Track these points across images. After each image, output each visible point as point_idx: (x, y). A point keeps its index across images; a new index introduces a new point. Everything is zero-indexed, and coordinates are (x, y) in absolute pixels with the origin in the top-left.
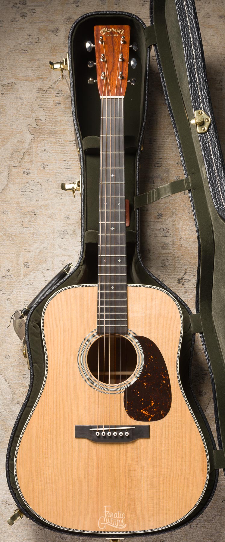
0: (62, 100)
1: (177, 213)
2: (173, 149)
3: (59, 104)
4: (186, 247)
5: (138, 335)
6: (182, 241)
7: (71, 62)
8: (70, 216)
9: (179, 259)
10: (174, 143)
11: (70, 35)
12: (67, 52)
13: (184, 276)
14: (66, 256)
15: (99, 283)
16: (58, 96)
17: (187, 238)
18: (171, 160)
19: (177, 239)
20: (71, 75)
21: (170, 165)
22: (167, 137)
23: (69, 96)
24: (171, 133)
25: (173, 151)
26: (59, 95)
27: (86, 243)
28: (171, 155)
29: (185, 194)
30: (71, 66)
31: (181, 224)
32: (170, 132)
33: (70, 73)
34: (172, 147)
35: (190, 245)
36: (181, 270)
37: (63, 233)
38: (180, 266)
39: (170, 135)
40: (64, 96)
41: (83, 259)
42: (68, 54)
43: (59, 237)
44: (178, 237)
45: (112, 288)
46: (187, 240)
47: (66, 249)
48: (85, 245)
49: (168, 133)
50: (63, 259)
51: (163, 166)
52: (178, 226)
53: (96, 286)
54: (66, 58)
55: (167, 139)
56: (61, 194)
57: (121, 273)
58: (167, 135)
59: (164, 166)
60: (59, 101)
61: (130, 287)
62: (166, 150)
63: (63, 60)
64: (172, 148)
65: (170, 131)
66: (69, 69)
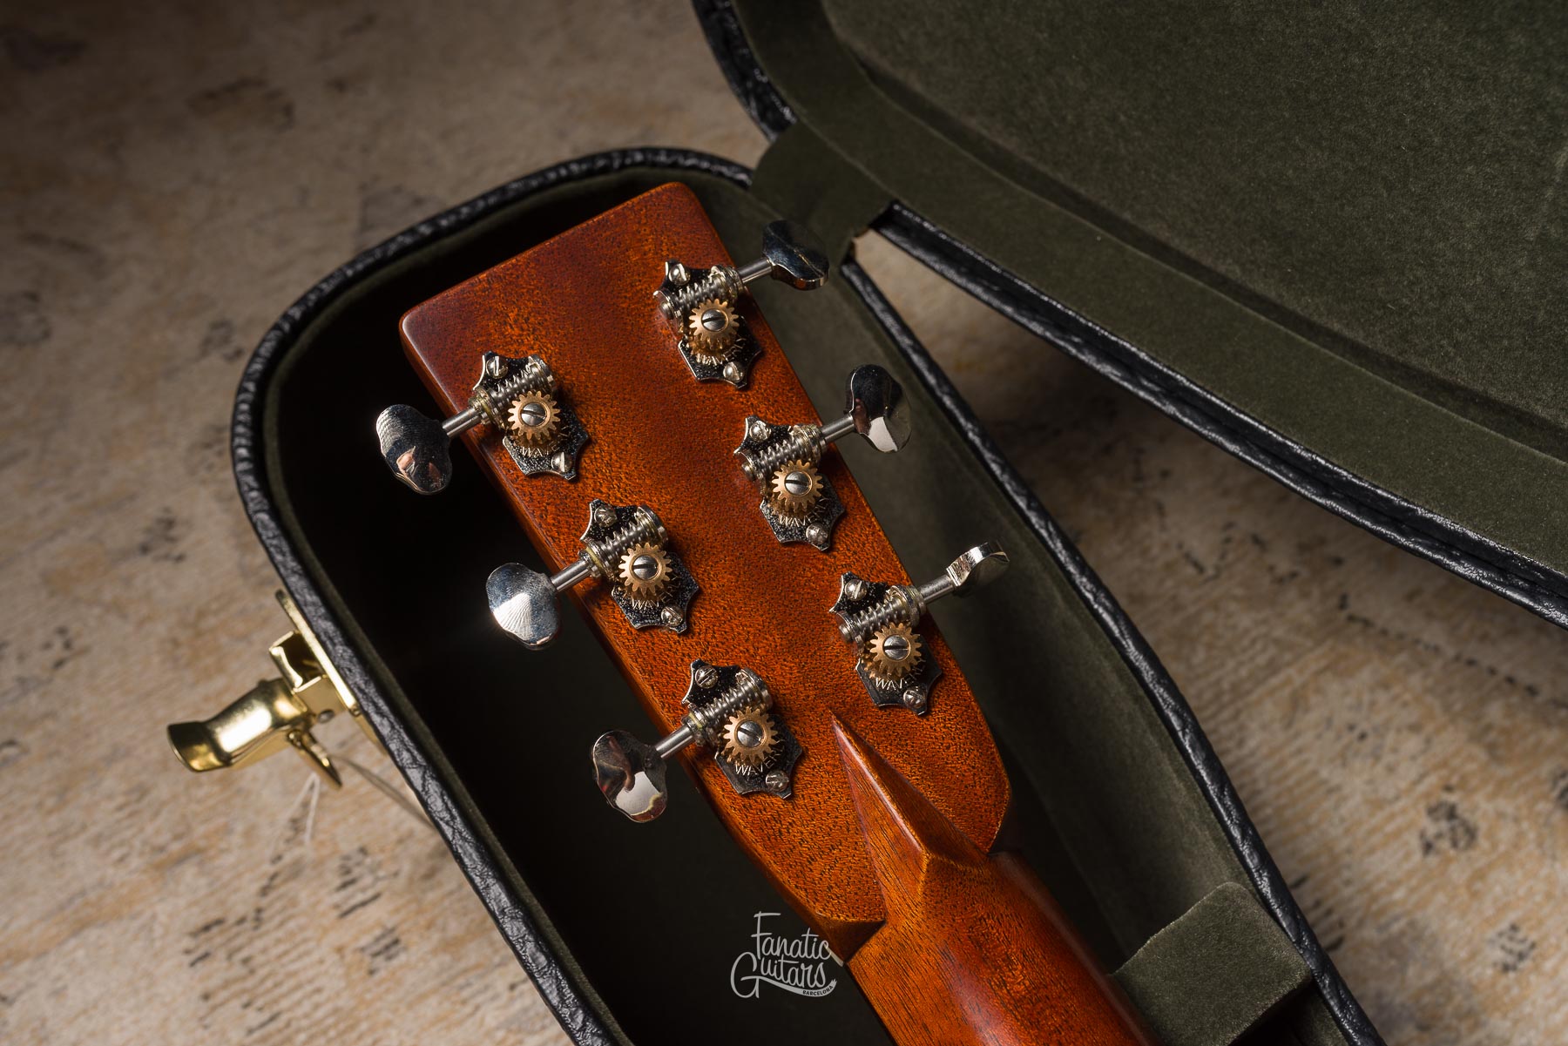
0: (397, 910)
2: (1324, 773)
3: (390, 945)
7: (338, 639)
10: (1297, 735)
11: (246, 472)
12: (279, 595)
16: (360, 897)
18: (1372, 851)
20: (386, 731)
21: (1396, 884)
22: (1232, 726)
23: (431, 856)
24: (1235, 687)
25: (1338, 788)
26: (364, 890)
28: (1342, 820)
30: (357, 669)
32: (1226, 685)
33: (376, 719)
34: (1309, 768)
39: (1240, 704)
40: (396, 874)
42: (290, 604)
49: (1218, 696)
51: (1352, 922)
54: (290, 635)
55: (1241, 743)
58: (1226, 714)
59: (1361, 923)
60: (378, 932)
62: (1288, 813)
63: (276, 660)
64: (1315, 773)
65: (1218, 682)
66: (349, 700)
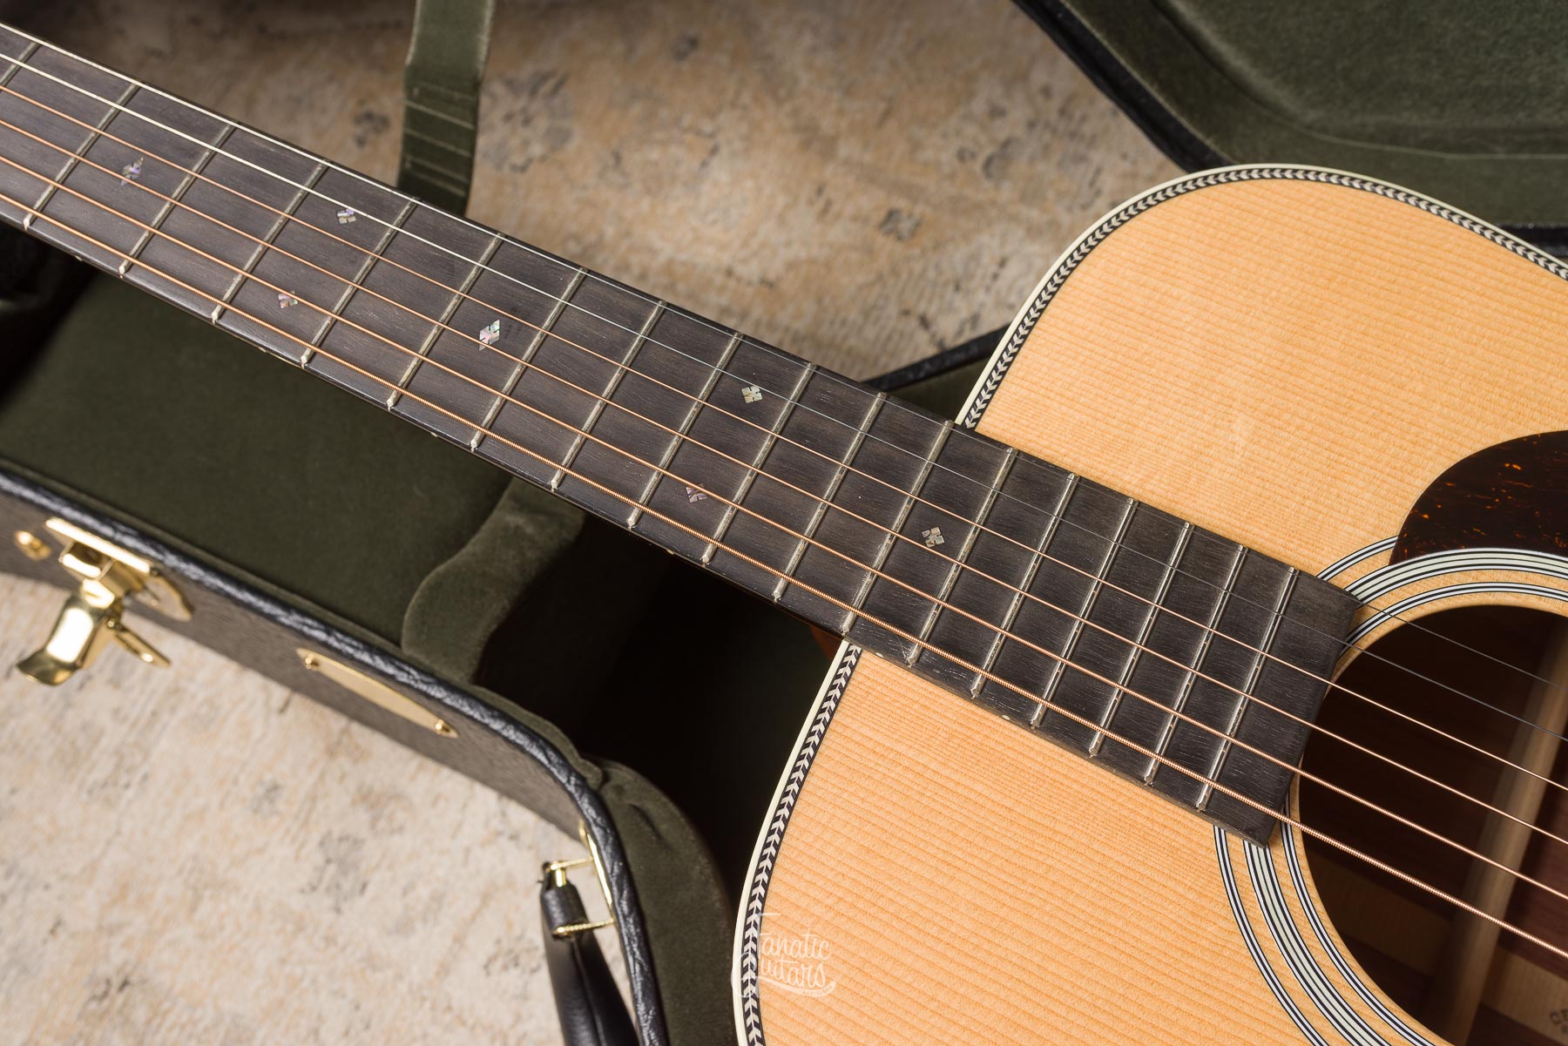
1: (592, 237)
4: (791, 266)
5: (1393, 526)
6: (751, 271)
8: (268, 777)
9: (832, 323)
13: (933, 336)
14: (474, 918)
15: (845, 626)
17: (745, 244)
19: (722, 289)
27: (480, 678)
29: (523, 169)
31: (658, 243)
35: (788, 244)
36: (896, 337)
37: (332, 869)
38: (870, 332)
41: (568, 748)
43: (345, 906)
44: (719, 279)
45: (935, 536)
46: (755, 244)
47: (438, 899)
48: (481, 691)
50: (481, 946)
52: (662, 259)
53: (852, 658)
56: (118, 767)
57: (855, 420)
61: (985, 419)
